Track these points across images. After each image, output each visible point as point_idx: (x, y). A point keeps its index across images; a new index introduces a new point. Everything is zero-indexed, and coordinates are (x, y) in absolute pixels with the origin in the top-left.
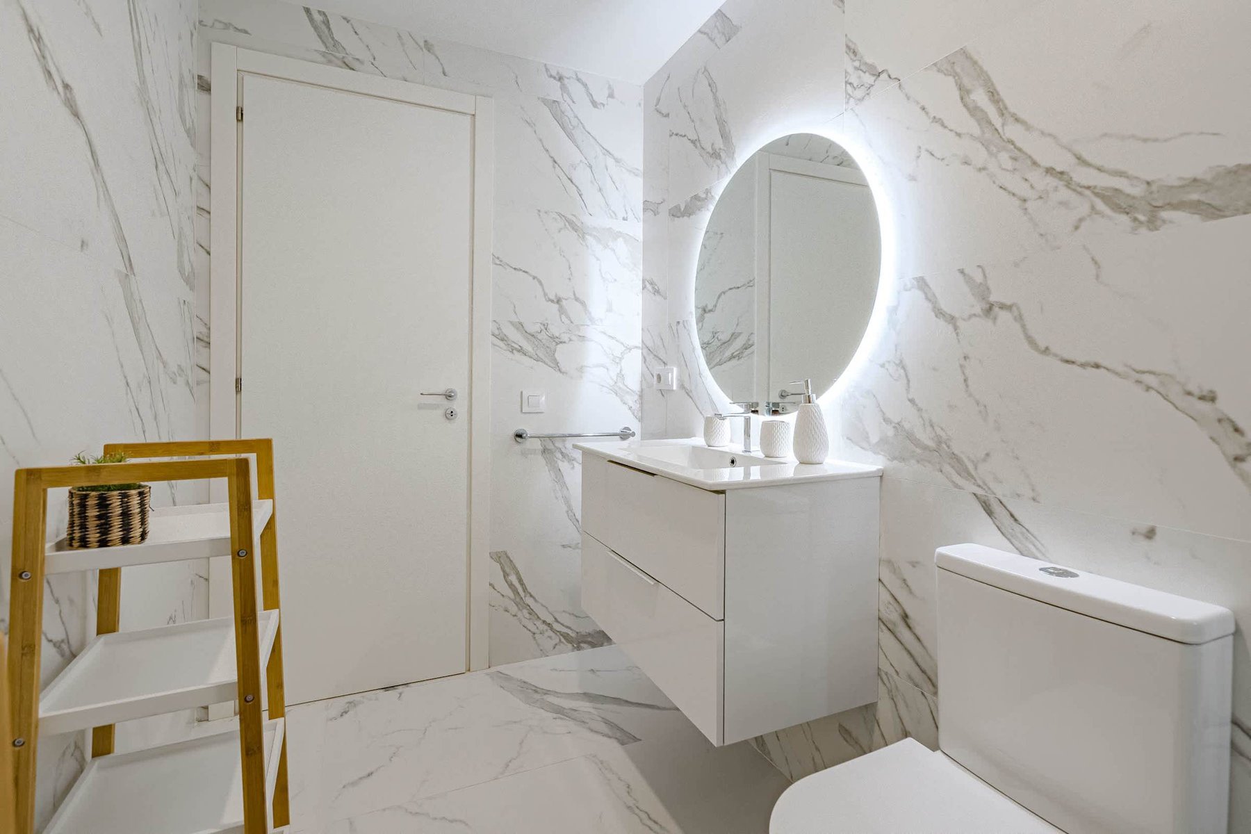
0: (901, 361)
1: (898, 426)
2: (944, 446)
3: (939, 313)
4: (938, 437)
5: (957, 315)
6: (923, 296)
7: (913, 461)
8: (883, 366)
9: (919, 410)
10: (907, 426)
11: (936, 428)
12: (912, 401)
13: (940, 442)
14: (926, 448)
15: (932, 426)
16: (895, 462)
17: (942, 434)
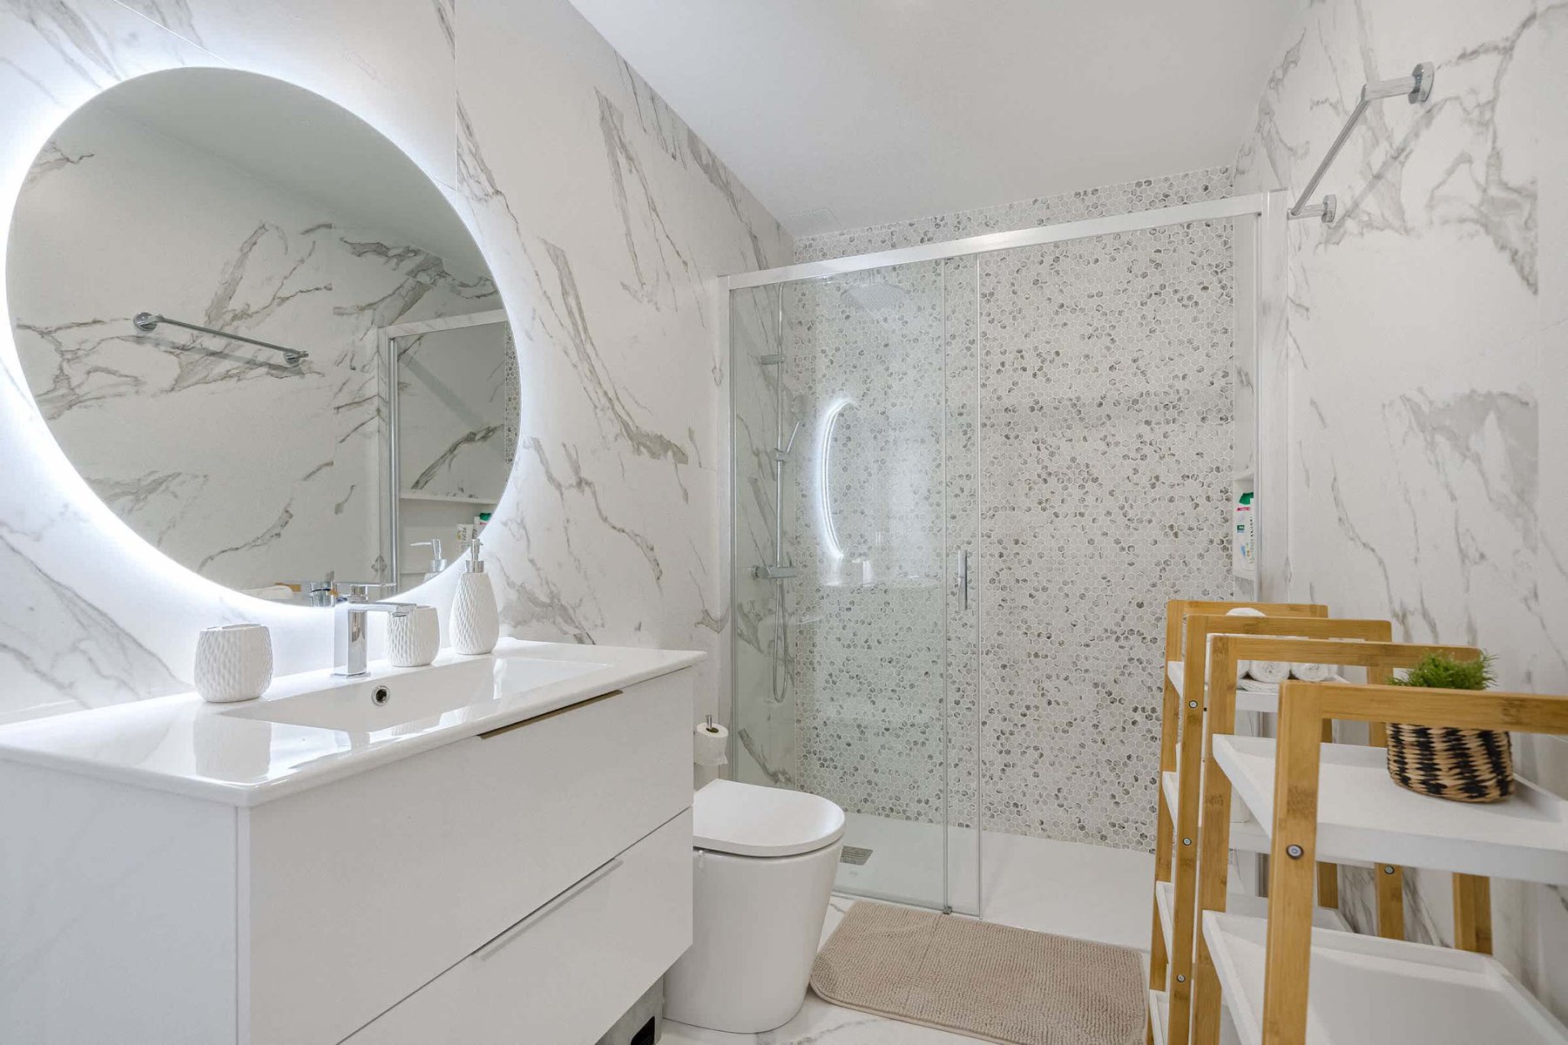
0: (522, 521)
1: (521, 590)
2: (556, 600)
3: (551, 478)
4: (552, 592)
5: (562, 483)
6: (539, 460)
7: (534, 622)
8: (505, 524)
9: (538, 569)
10: (529, 588)
11: (551, 585)
12: (532, 561)
13: (553, 597)
14: (544, 605)
15: (547, 583)
16: (519, 627)
17: (553, 588)
